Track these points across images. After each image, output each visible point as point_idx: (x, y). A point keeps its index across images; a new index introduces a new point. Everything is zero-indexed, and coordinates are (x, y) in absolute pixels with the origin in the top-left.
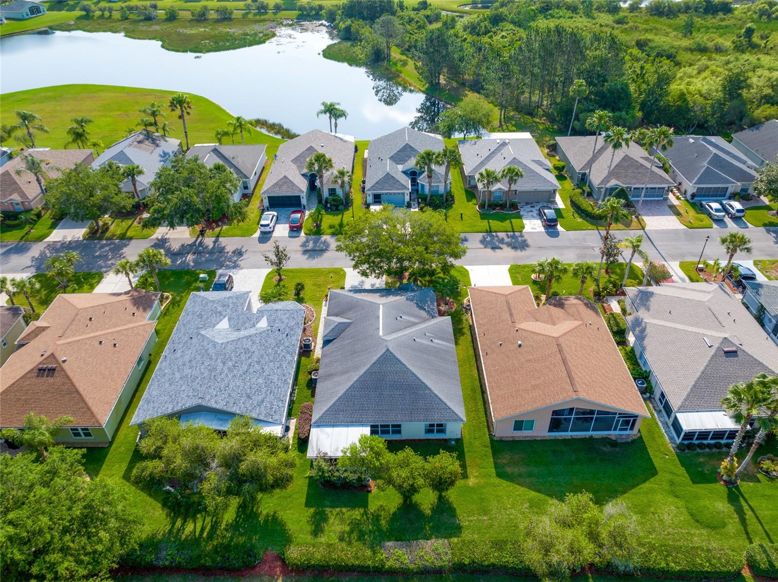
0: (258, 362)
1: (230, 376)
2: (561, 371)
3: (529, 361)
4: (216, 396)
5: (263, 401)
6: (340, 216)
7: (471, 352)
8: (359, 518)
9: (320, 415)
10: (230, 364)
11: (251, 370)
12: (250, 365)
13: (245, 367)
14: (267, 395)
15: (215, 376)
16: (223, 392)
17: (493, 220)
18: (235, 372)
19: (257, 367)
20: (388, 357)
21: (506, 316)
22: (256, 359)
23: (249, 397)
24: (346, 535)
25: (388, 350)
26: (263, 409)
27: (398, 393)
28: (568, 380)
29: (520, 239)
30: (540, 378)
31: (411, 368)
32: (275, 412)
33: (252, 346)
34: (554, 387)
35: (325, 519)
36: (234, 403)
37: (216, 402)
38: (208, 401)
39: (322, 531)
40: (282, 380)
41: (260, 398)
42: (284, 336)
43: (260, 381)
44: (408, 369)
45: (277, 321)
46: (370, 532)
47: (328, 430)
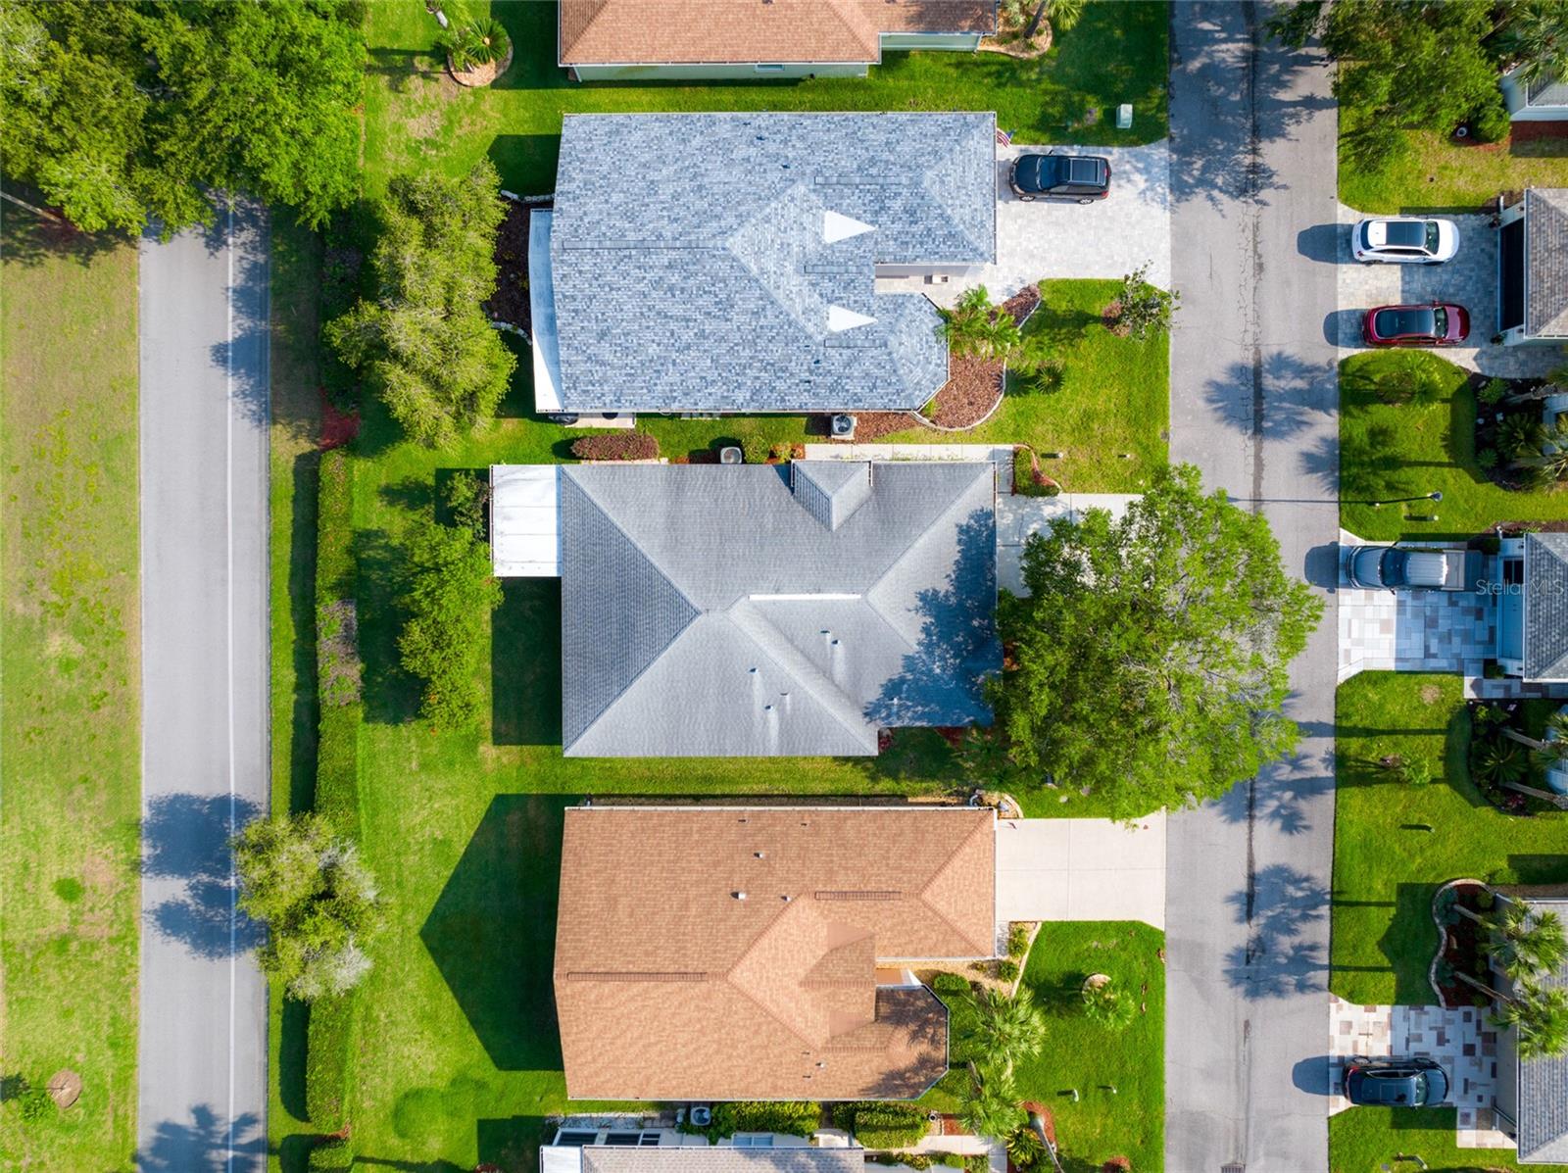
0: (702, 335)
1: (641, 287)
2: (629, 962)
3: (685, 905)
4: (580, 272)
5: (603, 364)
6: (1446, 459)
7: (819, 788)
8: (416, 559)
9: (578, 481)
10: (675, 278)
11: (672, 325)
12: (687, 321)
13: (677, 310)
14: (621, 368)
15: (630, 257)
16: (595, 283)
17: (1394, 919)
18: (654, 294)
19: (688, 336)
20: (681, 613)
21: (844, 882)
22: (708, 329)
23: (602, 335)
24: (383, 541)
25: (698, 613)
26: (583, 367)
27: (614, 631)
28: (601, 970)
29: (1292, 980)
30: (631, 915)
31: (662, 661)
32: (584, 391)
33: (745, 312)
34: (596, 937)
35: (412, 506)
36: (576, 311)
37: (564, 276)
38: (562, 261)
39: (391, 503)
40: (671, 391)
41: (608, 357)
42: (805, 376)
43: (653, 350)
44: (659, 653)
45: (846, 352)
46: (390, 580)
47: (551, 498)
